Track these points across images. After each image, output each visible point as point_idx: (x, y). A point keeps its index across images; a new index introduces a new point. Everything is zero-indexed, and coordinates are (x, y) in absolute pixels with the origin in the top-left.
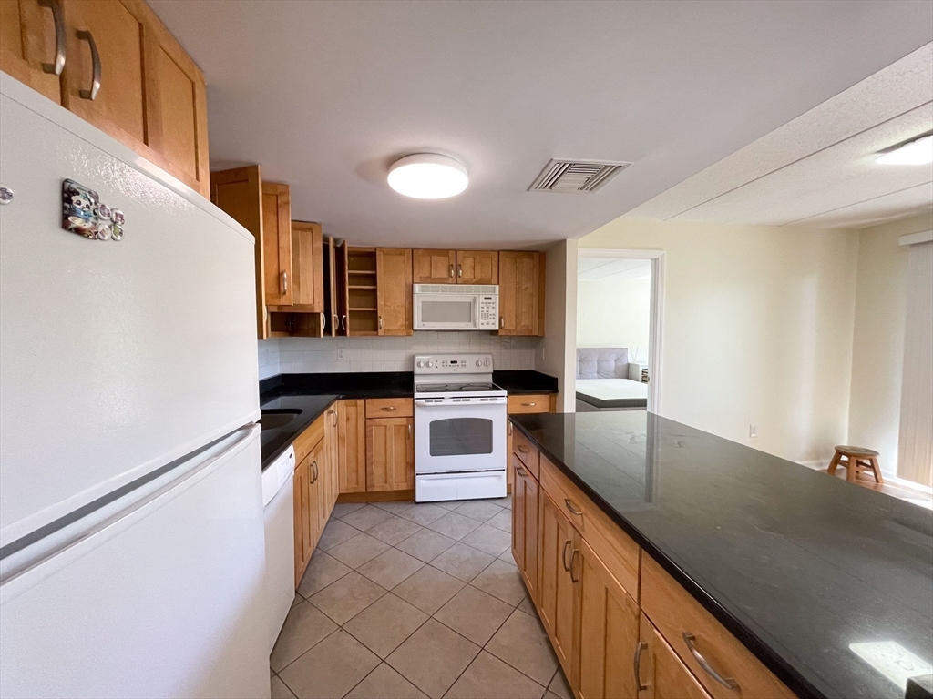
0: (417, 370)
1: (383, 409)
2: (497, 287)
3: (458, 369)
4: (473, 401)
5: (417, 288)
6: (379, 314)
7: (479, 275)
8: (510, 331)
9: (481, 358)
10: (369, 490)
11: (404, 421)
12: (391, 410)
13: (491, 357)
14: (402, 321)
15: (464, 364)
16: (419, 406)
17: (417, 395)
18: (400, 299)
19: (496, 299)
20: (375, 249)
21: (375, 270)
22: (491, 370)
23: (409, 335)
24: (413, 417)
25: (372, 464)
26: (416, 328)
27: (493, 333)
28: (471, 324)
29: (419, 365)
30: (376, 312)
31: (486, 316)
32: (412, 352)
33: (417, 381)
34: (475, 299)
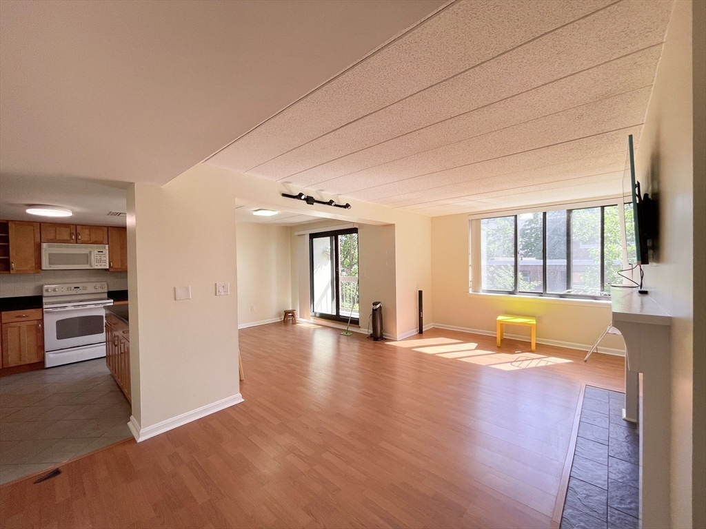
0: (45, 294)
1: (17, 317)
2: (107, 246)
3: (79, 291)
4: (88, 307)
5: (44, 245)
6: (11, 260)
7: (93, 239)
8: (117, 269)
9: (98, 285)
10: (5, 367)
11: (36, 322)
12: (24, 317)
13: (106, 283)
14: (32, 263)
15: (85, 288)
16: (47, 312)
17: (45, 306)
18: (31, 251)
19: (106, 252)
20: (8, 221)
21: (8, 233)
22: (106, 291)
23: (38, 273)
24: (42, 319)
25: (7, 350)
26: (44, 268)
27: (106, 270)
28: (88, 265)
29: (47, 290)
30: (9, 260)
31: (99, 261)
32: (41, 283)
33: (45, 300)
34: (90, 252)
